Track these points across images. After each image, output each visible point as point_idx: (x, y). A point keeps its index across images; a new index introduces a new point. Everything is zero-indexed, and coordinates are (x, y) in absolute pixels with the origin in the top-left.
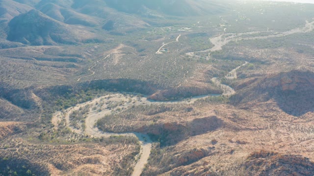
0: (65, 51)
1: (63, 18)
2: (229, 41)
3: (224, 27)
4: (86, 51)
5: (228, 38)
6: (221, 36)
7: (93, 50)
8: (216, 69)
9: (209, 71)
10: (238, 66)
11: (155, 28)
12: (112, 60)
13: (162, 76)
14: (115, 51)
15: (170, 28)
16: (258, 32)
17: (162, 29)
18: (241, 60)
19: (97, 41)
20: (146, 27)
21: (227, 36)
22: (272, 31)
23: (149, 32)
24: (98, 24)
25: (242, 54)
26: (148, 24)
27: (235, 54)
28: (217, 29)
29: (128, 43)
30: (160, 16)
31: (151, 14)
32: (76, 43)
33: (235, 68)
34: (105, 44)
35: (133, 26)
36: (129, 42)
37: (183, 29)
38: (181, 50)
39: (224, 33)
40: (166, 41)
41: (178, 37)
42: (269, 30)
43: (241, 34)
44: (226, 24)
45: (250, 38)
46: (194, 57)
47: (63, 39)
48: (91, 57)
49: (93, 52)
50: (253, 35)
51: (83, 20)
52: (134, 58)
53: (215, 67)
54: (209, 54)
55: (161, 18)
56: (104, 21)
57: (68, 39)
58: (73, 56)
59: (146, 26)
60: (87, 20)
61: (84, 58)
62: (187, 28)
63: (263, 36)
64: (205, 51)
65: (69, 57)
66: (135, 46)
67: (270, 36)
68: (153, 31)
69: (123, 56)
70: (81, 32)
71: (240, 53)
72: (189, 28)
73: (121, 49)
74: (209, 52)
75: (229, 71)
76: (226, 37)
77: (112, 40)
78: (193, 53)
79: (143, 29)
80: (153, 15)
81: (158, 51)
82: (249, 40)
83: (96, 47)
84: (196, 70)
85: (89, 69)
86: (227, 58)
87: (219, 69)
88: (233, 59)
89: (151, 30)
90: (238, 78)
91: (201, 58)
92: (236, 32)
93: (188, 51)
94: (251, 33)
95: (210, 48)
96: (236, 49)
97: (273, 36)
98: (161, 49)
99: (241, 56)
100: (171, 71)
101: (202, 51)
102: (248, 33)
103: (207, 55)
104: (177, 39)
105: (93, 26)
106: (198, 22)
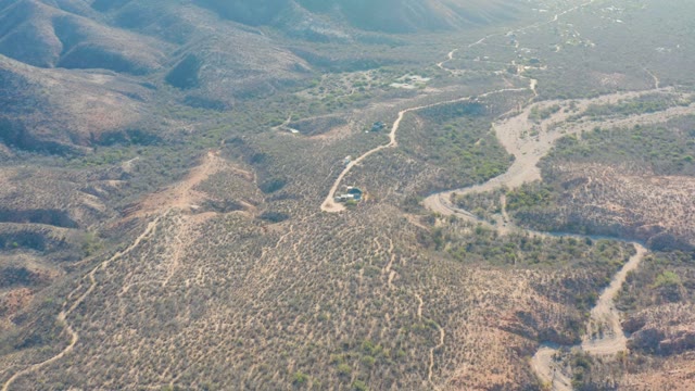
0: (14, 195)
1: (60, 44)
2: (557, 135)
3: (529, 75)
4: (90, 191)
5: (548, 122)
6: (527, 111)
7: (113, 183)
8: (545, 303)
9: (521, 314)
10: (614, 272)
11: (324, 76)
12: (161, 250)
13: (341, 375)
14: (183, 196)
15: (367, 75)
16: (631, 94)
17: (346, 79)
18: (616, 236)
19: (138, 137)
20: (296, 76)
21: (545, 115)
22: (669, 88)
23: (304, 94)
24: (156, 66)
25: (618, 208)
26: (303, 64)
27: (594, 208)
28: (509, 86)
29: (235, 147)
30: (339, 34)
31: (312, 28)
32: (68, 149)
33: (607, 284)
34: (160, 151)
35: (257, 72)
36: (237, 141)
37: (407, 80)
38: (410, 188)
39: (535, 101)
40: (356, 145)
41: (396, 125)
42: (660, 86)
43: (583, 104)
44: (532, 62)
45: (619, 122)
46: (453, 220)
47: (32, 132)
48: (99, 218)
49: (111, 190)
50: (623, 110)
51: (114, 51)
52: (243, 237)
53: (540, 289)
54: (503, 200)
55: (342, 41)
56: (176, 54)
57: (47, 131)
58: (36, 217)
59: (298, 69)
60: (125, 53)
61: (75, 225)
62: (419, 78)
63: (650, 110)
64: (488, 187)
65: (20, 227)
66: (256, 159)
67: (673, 111)
68: (316, 90)
69: (205, 228)
70: (94, 104)
71: (611, 206)
72: (424, 76)
73: (203, 187)
74: (503, 191)
75: (592, 302)
76: (543, 118)
77: (185, 133)
78: (446, 196)
79: (289, 83)
80: (320, 31)
81: (329, 199)
82: (617, 132)
83: (127, 166)
84: (473, 314)
85: (62, 316)
86: (571, 227)
87: (555, 299)
88: (590, 231)
89: (314, 85)
90: (632, 347)
91: (479, 231)
92: (570, 97)
93: (431, 189)
94: (613, 99)
95: (503, 169)
96: (592, 186)
97: (681, 111)
98: (341, 190)
99: (616, 218)
100: (376, 337)
101: (477, 189)
102: (604, 100)
103: (498, 211)
104: (392, 135)
105: (142, 72)
106: (450, 54)
